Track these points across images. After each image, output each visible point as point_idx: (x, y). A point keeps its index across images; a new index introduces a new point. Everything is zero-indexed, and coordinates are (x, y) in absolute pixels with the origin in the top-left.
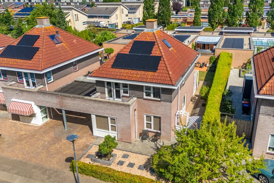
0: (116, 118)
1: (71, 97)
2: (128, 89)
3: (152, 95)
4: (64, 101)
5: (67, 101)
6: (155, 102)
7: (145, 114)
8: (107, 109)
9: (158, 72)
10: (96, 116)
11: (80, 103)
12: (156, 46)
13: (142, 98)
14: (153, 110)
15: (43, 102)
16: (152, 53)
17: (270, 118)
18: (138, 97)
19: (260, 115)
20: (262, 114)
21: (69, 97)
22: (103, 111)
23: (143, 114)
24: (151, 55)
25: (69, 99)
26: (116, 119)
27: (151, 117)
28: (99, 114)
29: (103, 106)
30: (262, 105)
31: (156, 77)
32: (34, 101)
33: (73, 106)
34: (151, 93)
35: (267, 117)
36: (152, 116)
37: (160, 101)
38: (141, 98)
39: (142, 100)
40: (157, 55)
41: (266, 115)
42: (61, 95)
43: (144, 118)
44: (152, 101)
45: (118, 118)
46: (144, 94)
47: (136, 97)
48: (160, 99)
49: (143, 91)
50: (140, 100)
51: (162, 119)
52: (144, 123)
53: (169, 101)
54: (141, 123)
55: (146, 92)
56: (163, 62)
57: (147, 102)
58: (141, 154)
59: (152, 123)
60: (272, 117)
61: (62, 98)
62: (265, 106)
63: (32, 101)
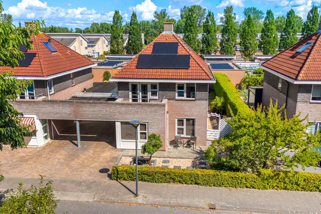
0: (148, 122)
1: (90, 103)
2: (158, 90)
3: (185, 94)
4: (80, 109)
5: (84, 109)
6: (189, 102)
7: (176, 118)
8: (137, 112)
9: (191, 69)
10: (122, 123)
11: (103, 108)
12: (180, 47)
13: (174, 99)
14: (186, 112)
15: (50, 113)
16: (178, 53)
17: (307, 105)
18: (169, 99)
19: (298, 103)
20: (299, 101)
21: (88, 103)
22: (132, 116)
23: (175, 118)
24: (178, 54)
25: (88, 106)
26: (147, 124)
27: (183, 120)
28: (126, 119)
29: (132, 109)
30: (299, 93)
31: (190, 74)
32: (37, 114)
33: (92, 114)
34: (184, 92)
35: (304, 104)
36: (185, 118)
37: (194, 101)
38: (172, 99)
39: (174, 101)
40: (184, 54)
41: (303, 102)
42: (77, 103)
43: (175, 122)
44: (186, 102)
45: (150, 121)
46: (177, 94)
47: (166, 99)
48: (194, 99)
49: (175, 91)
50: (171, 101)
51: (196, 120)
52: (175, 128)
53: (204, 100)
54: (171, 129)
55: (178, 91)
56: (193, 60)
57: (180, 102)
58: (182, 158)
59: (184, 127)
60: (309, 104)
61: (78, 106)
62: (302, 93)
63: (33, 114)
